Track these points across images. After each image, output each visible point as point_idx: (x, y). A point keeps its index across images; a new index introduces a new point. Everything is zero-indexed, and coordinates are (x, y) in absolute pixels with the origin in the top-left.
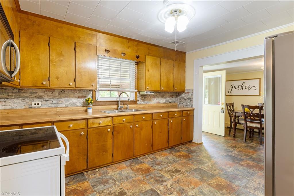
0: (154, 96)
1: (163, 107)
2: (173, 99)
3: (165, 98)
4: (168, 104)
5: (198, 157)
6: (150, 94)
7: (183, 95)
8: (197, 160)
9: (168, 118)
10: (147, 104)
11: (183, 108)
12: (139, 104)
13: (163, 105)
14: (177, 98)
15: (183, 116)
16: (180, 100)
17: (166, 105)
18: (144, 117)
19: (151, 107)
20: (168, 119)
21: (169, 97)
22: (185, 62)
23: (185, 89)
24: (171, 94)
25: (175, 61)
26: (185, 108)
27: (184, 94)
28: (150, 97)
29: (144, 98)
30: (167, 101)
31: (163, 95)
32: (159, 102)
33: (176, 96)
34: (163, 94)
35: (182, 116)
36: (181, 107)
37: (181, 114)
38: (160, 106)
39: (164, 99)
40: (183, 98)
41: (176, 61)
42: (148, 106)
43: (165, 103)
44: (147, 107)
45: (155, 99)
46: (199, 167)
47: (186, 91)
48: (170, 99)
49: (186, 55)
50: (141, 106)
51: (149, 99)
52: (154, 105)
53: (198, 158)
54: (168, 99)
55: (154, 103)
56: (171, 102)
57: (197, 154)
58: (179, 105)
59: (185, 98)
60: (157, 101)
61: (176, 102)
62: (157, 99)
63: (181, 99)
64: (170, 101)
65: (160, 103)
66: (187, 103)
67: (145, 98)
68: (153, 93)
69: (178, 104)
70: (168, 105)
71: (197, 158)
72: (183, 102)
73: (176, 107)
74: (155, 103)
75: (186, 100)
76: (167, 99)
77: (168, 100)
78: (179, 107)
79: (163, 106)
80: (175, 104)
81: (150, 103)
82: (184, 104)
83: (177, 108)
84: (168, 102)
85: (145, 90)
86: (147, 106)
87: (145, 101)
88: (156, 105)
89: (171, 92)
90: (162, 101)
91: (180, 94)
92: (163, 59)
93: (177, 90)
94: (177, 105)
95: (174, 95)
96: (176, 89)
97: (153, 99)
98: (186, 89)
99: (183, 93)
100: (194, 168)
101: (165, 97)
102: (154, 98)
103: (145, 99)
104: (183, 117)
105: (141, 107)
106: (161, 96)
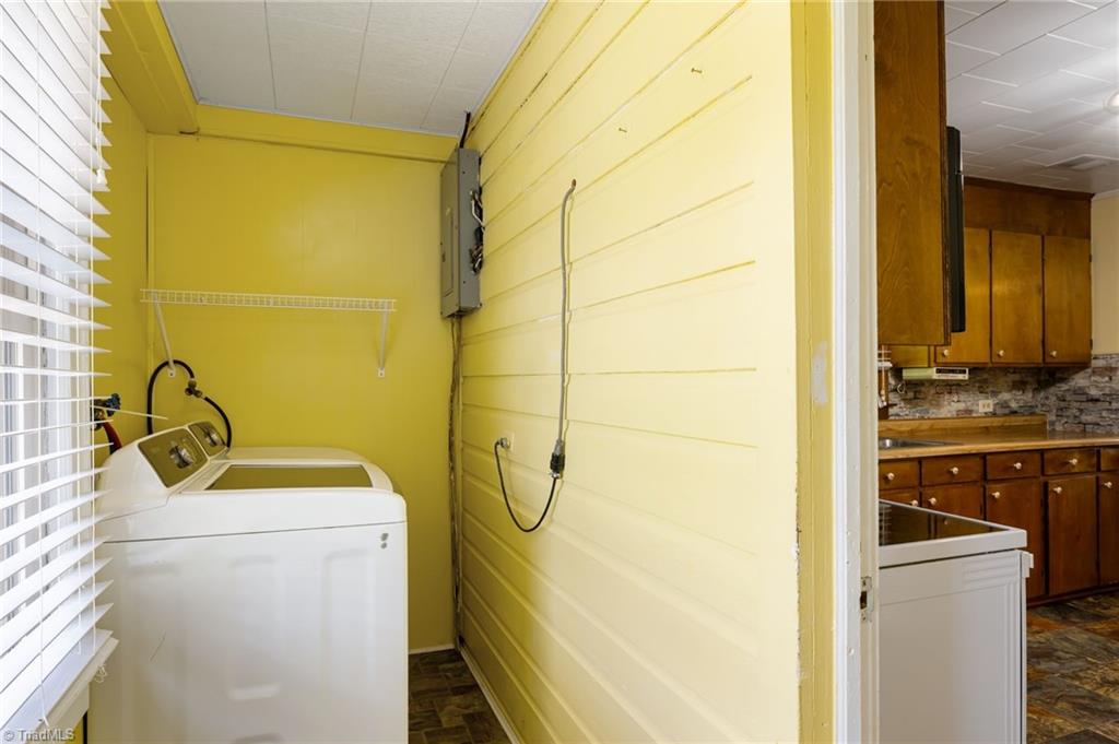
0: (951, 386)
2: (1028, 397)
3: (995, 394)
4: (1007, 418)
5: (1077, 683)
6: (936, 376)
7: (1080, 380)
8: (1077, 697)
9: (1043, 474)
10: (922, 418)
11: (1078, 438)
12: (895, 420)
13: (988, 422)
14: (1042, 394)
15: (1103, 469)
16: (1063, 404)
17: (997, 422)
18: (955, 470)
19: (942, 429)
20: (1042, 479)
21: (1010, 391)
22: (1088, 236)
23: (1090, 355)
24: (1017, 377)
25: (1046, 237)
26: (1095, 435)
27: (1081, 374)
28: (933, 391)
29: (911, 395)
30: (1002, 407)
31: (985, 381)
32: (971, 411)
33: (1039, 382)
34: (985, 376)
35: (1099, 469)
36: (1064, 432)
37: (1095, 460)
38: (974, 425)
39: (987, 398)
40: (1080, 392)
41: (1048, 234)
42: (931, 429)
43: (994, 414)
44: (925, 430)
45: (955, 398)
46: (1091, 728)
47: (1095, 363)
48: (1014, 399)
49: (1093, 205)
50: (905, 427)
51: (930, 398)
52: (950, 424)
53: (1077, 687)
54: (1005, 396)
55: (949, 416)
56: (1016, 412)
57: (1067, 665)
58: (1052, 423)
59: (1094, 392)
60: (962, 406)
61: (1037, 411)
62: (963, 396)
63: (1068, 398)
64: (1014, 405)
65: (974, 415)
66: (1104, 414)
67: (915, 392)
68: (964, 372)
69: (1051, 417)
70: (1007, 424)
71: (1068, 686)
72: (1081, 410)
73: (1040, 431)
74: (955, 413)
75: (1097, 400)
76: (1000, 397)
77: (1006, 402)
78: (1054, 430)
79: (987, 428)
80: (1035, 421)
81: (934, 416)
82: (1084, 418)
83: (1045, 439)
84: (1007, 411)
85: (932, 364)
86: (925, 425)
87: (917, 405)
88: (959, 423)
89: (1015, 368)
90: (984, 405)
91: (1058, 375)
92: (998, 232)
93: (1056, 361)
94: (1045, 423)
95: (1030, 379)
96: (1054, 353)
97: (947, 397)
98: (1095, 352)
99: (1077, 372)
100: (1061, 730)
101: (991, 389)
102: (950, 393)
103: (915, 398)
104: (1101, 475)
105: (903, 429)
106: (977, 385)
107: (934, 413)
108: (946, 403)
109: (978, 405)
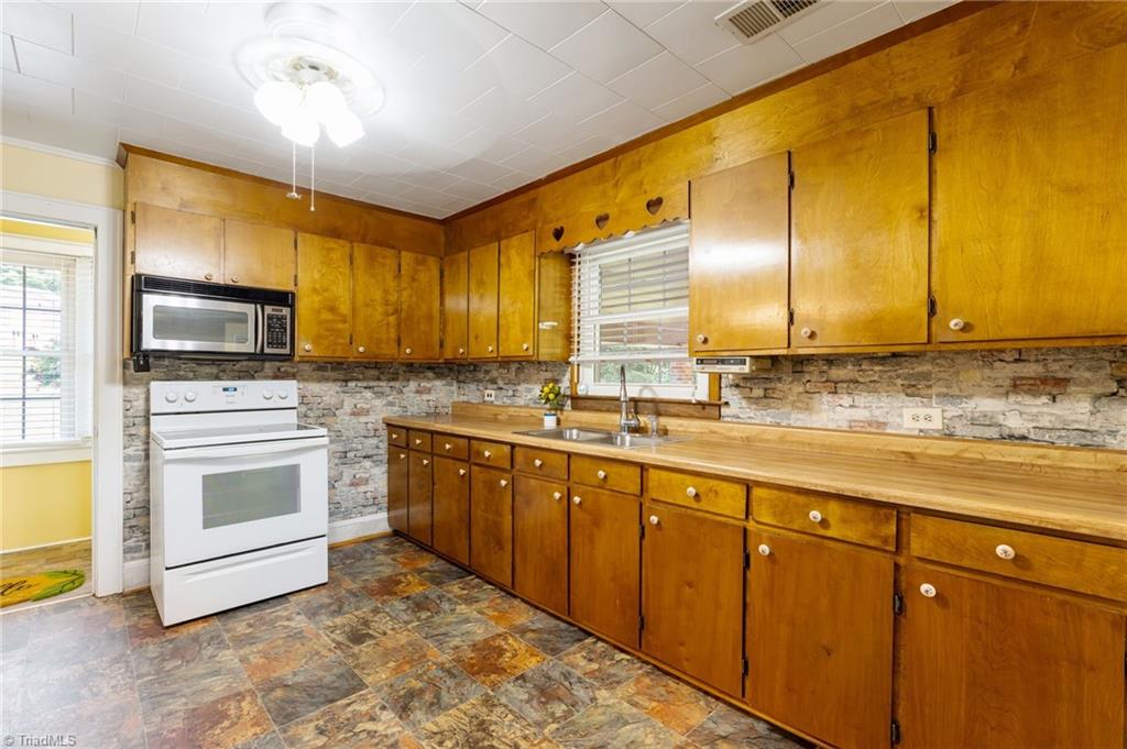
0: (837, 383)
1: (910, 462)
2: (1069, 412)
10: (778, 425)
12: (728, 422)
24: (1032, 368)
28: (800, 389)
29: (758, 392)
30: (977, 425)
31: (926, 376)
32: (885, 424)
34: (924, 368)
39: (927, 405)
42: (782, 439)
43: (950, 436)
44: (768, 441)
45: (847, 401)
48: (1018, 414)
50: (738, 431)
51: (793, 398)
52: (833, 439)
55: (832, 426)
56: (1023, 438)
60: (861, 414)
62: (862, 399)
64: (1019, 423)
65: (889, 431)
67: (766, 390)
74: (845, 426)
79: (911, 456)
81: (799, 424)
84: (989, 433)
87: (768, 406)
88: (855, 440)
95: (1079, 375)
97: (826, 398)
101: (935, 390)
102: (833, 392)
103: (766, 397)
105: (734, 434)
106: (899, 382)
107: (798, 418)
108: (825, 407)
109: (901, 416)
